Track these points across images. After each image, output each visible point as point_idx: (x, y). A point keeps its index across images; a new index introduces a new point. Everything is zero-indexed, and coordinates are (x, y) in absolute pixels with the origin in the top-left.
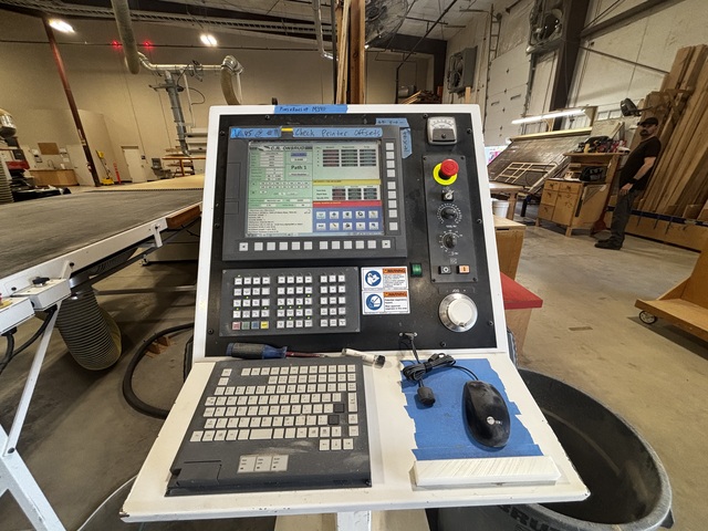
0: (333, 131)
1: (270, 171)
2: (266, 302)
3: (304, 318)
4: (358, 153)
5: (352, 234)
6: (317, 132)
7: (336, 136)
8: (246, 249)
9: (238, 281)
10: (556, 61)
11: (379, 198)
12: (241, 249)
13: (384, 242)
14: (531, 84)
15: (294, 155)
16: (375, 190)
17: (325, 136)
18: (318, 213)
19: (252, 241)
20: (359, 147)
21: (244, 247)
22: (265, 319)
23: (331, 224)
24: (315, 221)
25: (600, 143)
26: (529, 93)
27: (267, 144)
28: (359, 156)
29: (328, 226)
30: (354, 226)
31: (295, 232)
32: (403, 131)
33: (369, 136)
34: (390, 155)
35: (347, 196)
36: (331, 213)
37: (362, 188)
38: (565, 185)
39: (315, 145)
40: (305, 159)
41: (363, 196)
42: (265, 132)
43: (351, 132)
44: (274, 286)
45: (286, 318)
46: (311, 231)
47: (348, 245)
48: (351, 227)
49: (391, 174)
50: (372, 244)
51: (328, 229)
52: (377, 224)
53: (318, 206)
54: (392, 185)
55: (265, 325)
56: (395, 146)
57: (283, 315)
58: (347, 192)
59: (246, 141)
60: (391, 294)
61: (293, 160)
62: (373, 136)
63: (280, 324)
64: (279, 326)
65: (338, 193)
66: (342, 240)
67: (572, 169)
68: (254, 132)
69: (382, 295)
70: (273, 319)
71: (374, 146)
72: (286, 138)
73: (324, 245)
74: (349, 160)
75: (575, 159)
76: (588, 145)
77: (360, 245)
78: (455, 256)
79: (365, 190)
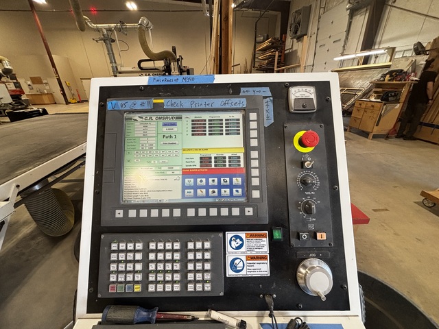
0: (201, 102)
1: (143, 141)
2: (139, 267)
3: (173, 282)
4: (224, 122)
5: (217, 200)
6: (186, 102)
7: (203, 107)
8: (121, 216)
9: (114, 247)
10: (367, 14)
11: (242, 165)
12: (117, 216)
13: (247, 209)
14: (348, 31)
15: (165, 125)
16: (239, 157)
17: (193, 107)
18: (187, 180)
19: (127, 207)
20: (224, 116)
21: (119, 214)
22: (138, 282)
23: (199, 191)
24: (184, 187)
25: (397, 74)
26: (347, 38)
27: (140, 115)
28: (224, 125)
29: (195, 192)
30: (219, 192)
31: (166, 198)
32: (265, 100)
33: (234, 107)
34: (253, 125)
35: (213, 164)
36: (199, 180)
37: (227, 155)
38: (370, 104)
39: (184, 115)
40: (175, 129)
41: (227, 164)
42: (138, 103)
43: (217, 102)
44: (146, 251)
45: (156, 282)
46: (180, 197)
47: (213, 212)
48: (216, 194)
49: (254, 143)
50: (236, 212)
51: (195, 196)
52: (240, 190)
53: (187, 173)
54: (254, 154)
55: (138, 288)
56: (258, 116)
57: (154, 279)
58: (213, 160)
59: (121, 112)
60: (253, 258)
61: (164, 129)
62: (238, 106)
63: (151, 288)
64: (150, 290)
65: (205, 161)
66: (207, 206)
67: (376, 92)
68: (129, 104)
69: (244, 258)
70: (145, 282)
71: (238, 115)
72: (157, 109)
73: (191, 212)
74: (216, 129)
75: (378, 85)
76: (388, 76)
77: (224, 212)
78: (313, 222)
79: (230, 157)
